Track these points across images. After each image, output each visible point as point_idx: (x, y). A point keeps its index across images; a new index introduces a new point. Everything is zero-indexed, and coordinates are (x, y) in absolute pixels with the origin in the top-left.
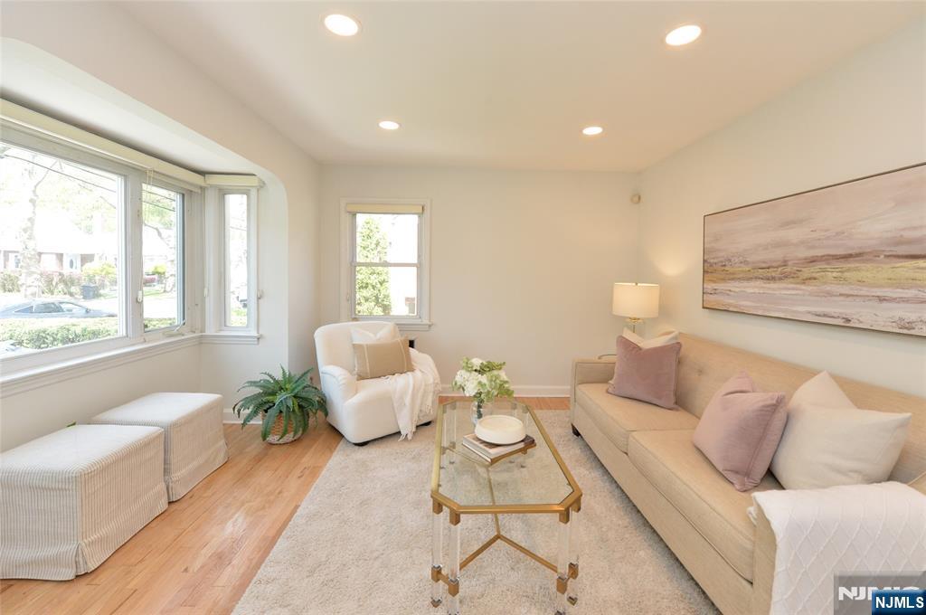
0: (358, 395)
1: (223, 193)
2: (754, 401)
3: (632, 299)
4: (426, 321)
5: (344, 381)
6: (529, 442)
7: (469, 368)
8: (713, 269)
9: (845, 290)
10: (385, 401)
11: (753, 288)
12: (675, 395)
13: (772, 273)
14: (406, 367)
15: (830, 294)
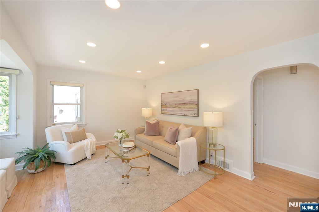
0: (72, 149)
2: (174, 129)
3: (146, 112)
4: (84, 123)
5: (67, 145)
6: (135, 147)
7: (118, 132)
8: (164, 105)
9: (184, 109)
10: (82, 149)
11: (171, 109)
12: (159, 133)
13: (174, 106)
14: (84, 137)
15: (182, 110)
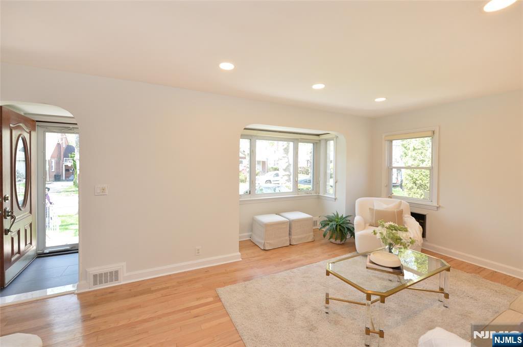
1: (326, 141)
